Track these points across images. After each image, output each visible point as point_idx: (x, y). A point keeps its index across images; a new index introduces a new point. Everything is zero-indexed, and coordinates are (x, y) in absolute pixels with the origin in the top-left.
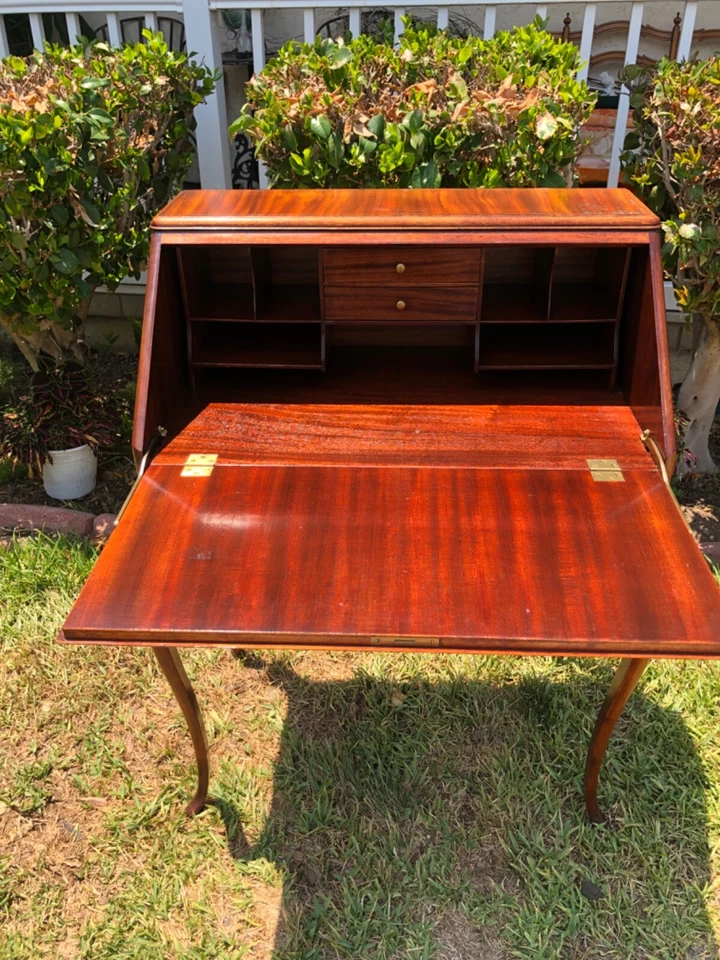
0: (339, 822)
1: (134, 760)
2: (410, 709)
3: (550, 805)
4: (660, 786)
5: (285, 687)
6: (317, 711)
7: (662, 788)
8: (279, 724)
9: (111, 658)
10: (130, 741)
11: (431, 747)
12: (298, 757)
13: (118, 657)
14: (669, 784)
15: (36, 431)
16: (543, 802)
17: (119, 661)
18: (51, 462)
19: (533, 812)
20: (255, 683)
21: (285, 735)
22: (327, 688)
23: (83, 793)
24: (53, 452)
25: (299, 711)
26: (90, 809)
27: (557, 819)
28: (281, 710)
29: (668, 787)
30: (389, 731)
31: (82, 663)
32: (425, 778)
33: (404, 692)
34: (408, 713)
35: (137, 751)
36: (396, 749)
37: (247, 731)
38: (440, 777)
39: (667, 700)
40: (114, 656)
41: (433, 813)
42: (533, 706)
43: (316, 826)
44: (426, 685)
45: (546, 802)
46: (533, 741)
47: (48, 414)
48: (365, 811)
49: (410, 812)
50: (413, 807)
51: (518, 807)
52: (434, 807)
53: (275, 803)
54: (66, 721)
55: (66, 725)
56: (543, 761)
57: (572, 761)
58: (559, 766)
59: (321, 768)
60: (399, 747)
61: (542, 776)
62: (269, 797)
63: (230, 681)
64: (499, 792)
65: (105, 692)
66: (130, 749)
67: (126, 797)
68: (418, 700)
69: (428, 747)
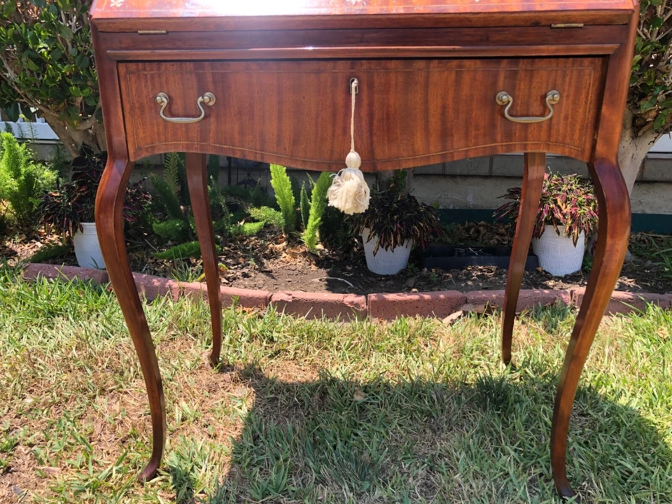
0: (294, 491)
1: (100, 441)
2: (371, 404)
3: (515, 482)
4: (629, 466)
5: (255, 386)
6: (282, 404)
7: (632, 469)
8: (244, 412)
9: (100, 364)
10: (100, 425)
11: (391, 433)
12: (258, 436)
13: (106, 364)
14: (640, 465)
15: (73, 204)
16: (508, 479)
17: (107, 367)
18: (82, 230)
19: (498, 489)
20: (227, 385)
21: (249, 420)
22: (293, 387)
23: (41, 462)
24: (85, 224)
25: (265, 405)
26: (44, 476)
27: (524, 492)
28: (248, 403)
29: (637, 469)
30: (349, 418)
31: (72, 367)
32: (384, 459)
33: (365, 391)
34: (368, 406)
35: (105, 434)
36: (356, 435)
37: (213, 419)
38: (399, 459)
39: (623, 401)
40: (103, 364)
41: (392, 487)
42: (491, 398)
43: (269, 494)
44: (387, 385)
45: (511, 480)
46: (493, 426)
47: (83, 191)
48: (321, 481)
49: (368, 485)
50: (371, 481)
51: (481, 483)
52: (393, 481)
53: (231, 475)
54: (43, 408)
55: (43, 411)
56: (504, 444)
57: (534, 444)
58: (521, 449)
59: (280, 445)
60: (359, 433)
61: (504, 458)
62: (226, 471)
63: (204, 383)
64: (461, 469)
65: (86, 387)
66: (98, 431)
67: (81, 467)
68: (378, 397)
69: (388, 434)
